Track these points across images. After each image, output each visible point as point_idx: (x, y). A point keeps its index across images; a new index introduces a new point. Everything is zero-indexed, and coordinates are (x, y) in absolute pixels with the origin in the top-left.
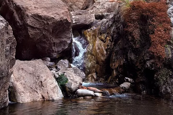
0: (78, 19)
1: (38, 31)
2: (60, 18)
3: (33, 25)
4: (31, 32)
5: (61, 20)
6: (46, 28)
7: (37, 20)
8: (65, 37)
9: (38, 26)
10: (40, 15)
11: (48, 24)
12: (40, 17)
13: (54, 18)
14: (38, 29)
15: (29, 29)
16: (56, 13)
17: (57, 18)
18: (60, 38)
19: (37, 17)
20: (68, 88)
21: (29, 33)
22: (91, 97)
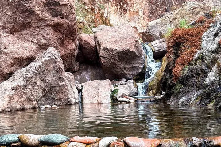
0: (161, 46)
1: (107, 60)
2: (123, 49)
3: (104, 56)
4: (103, 61)
5: (123, 51)
6: (113, 57)
7: (106, 51)
8: (137, 63)
9: (107, 56)
10: (107, 48)
11: (113, 54)
12: (107, 49)
13: (117, 50)
14: (107, 58)
15: (102, 59)
16: (120, 45)
17: (120, 49)
18: (132, 64)
19: (106, 49)
20: (115, 97)
21: (102, 61)
22: (125, 103)
